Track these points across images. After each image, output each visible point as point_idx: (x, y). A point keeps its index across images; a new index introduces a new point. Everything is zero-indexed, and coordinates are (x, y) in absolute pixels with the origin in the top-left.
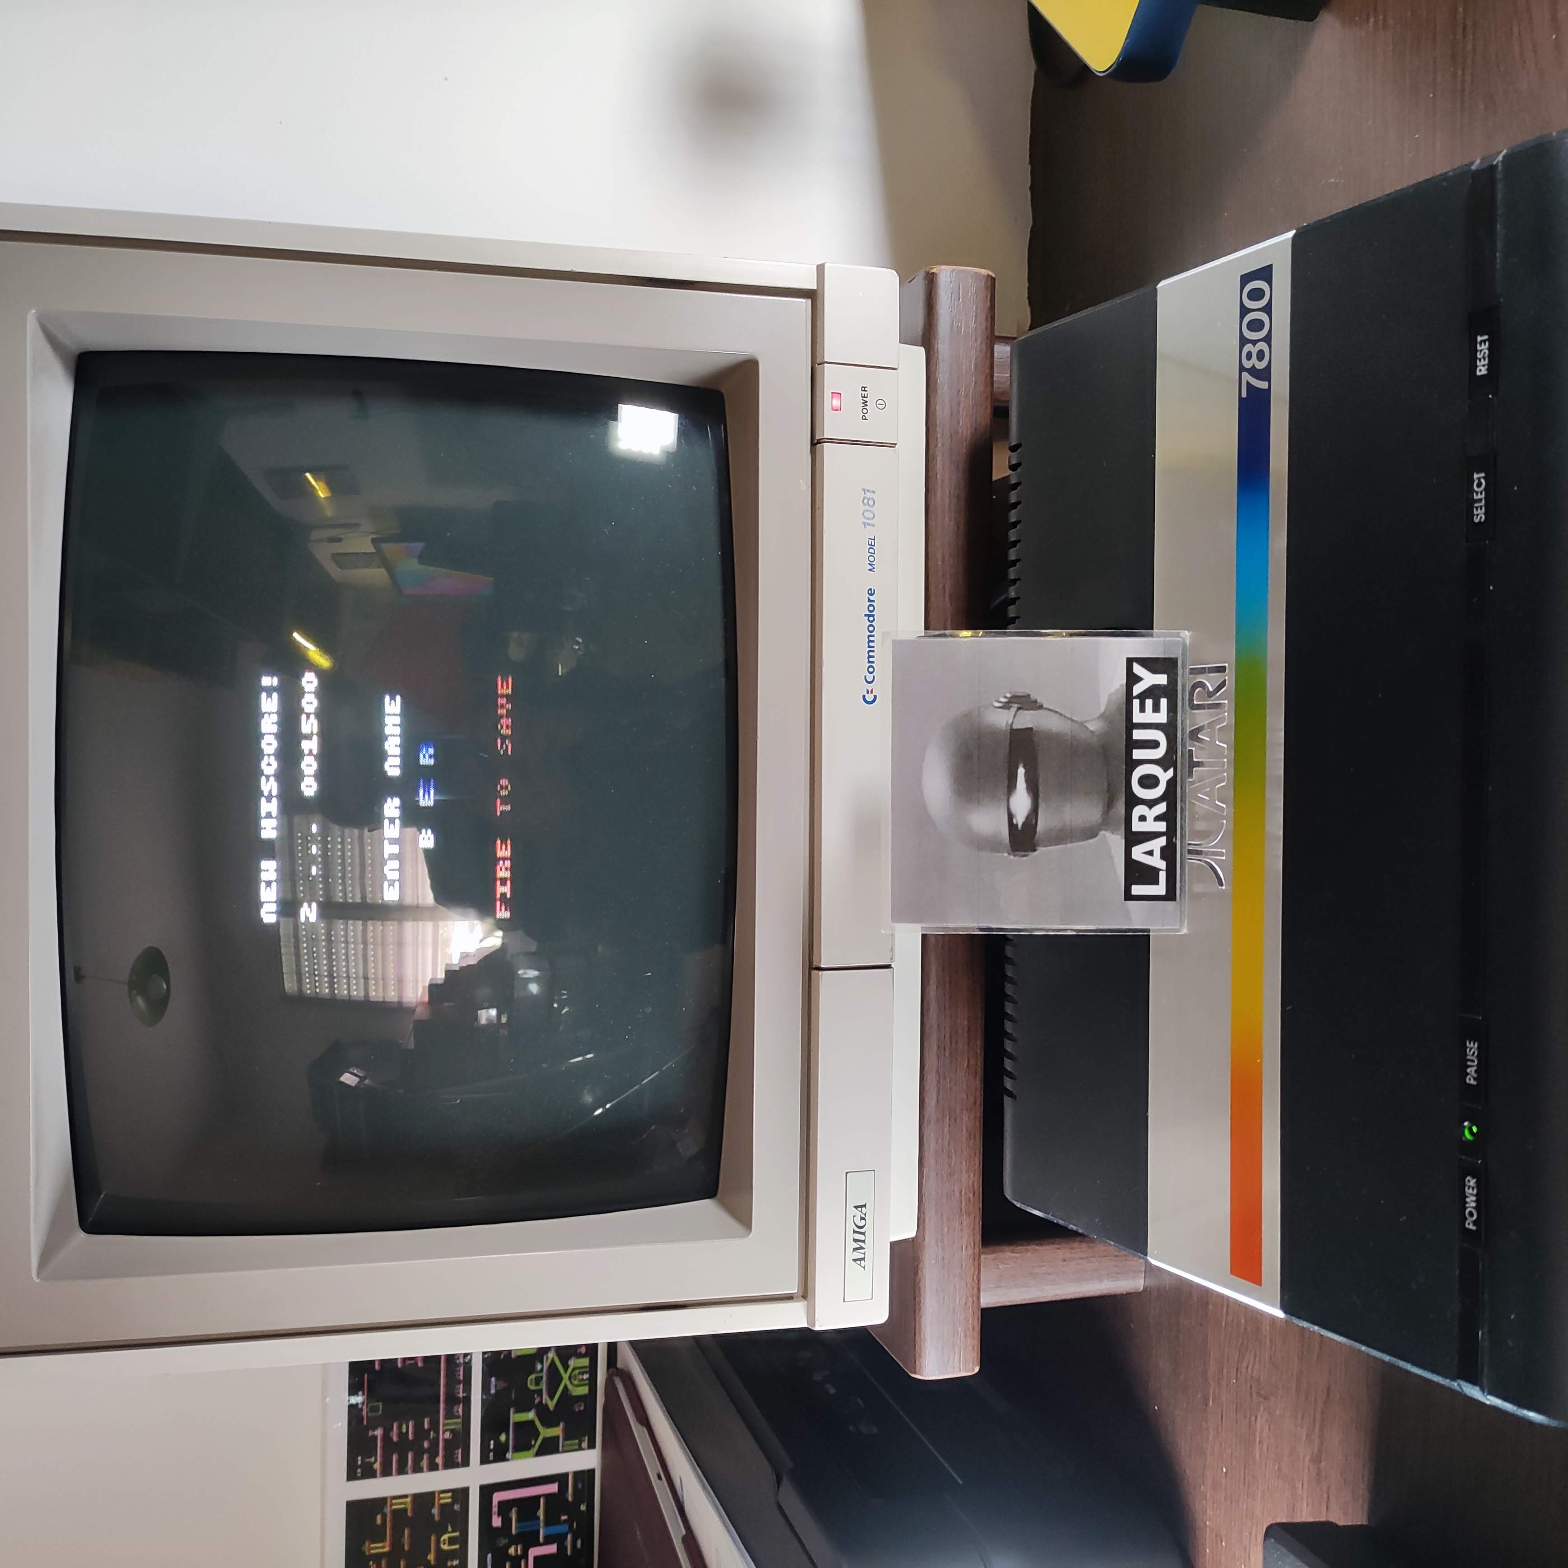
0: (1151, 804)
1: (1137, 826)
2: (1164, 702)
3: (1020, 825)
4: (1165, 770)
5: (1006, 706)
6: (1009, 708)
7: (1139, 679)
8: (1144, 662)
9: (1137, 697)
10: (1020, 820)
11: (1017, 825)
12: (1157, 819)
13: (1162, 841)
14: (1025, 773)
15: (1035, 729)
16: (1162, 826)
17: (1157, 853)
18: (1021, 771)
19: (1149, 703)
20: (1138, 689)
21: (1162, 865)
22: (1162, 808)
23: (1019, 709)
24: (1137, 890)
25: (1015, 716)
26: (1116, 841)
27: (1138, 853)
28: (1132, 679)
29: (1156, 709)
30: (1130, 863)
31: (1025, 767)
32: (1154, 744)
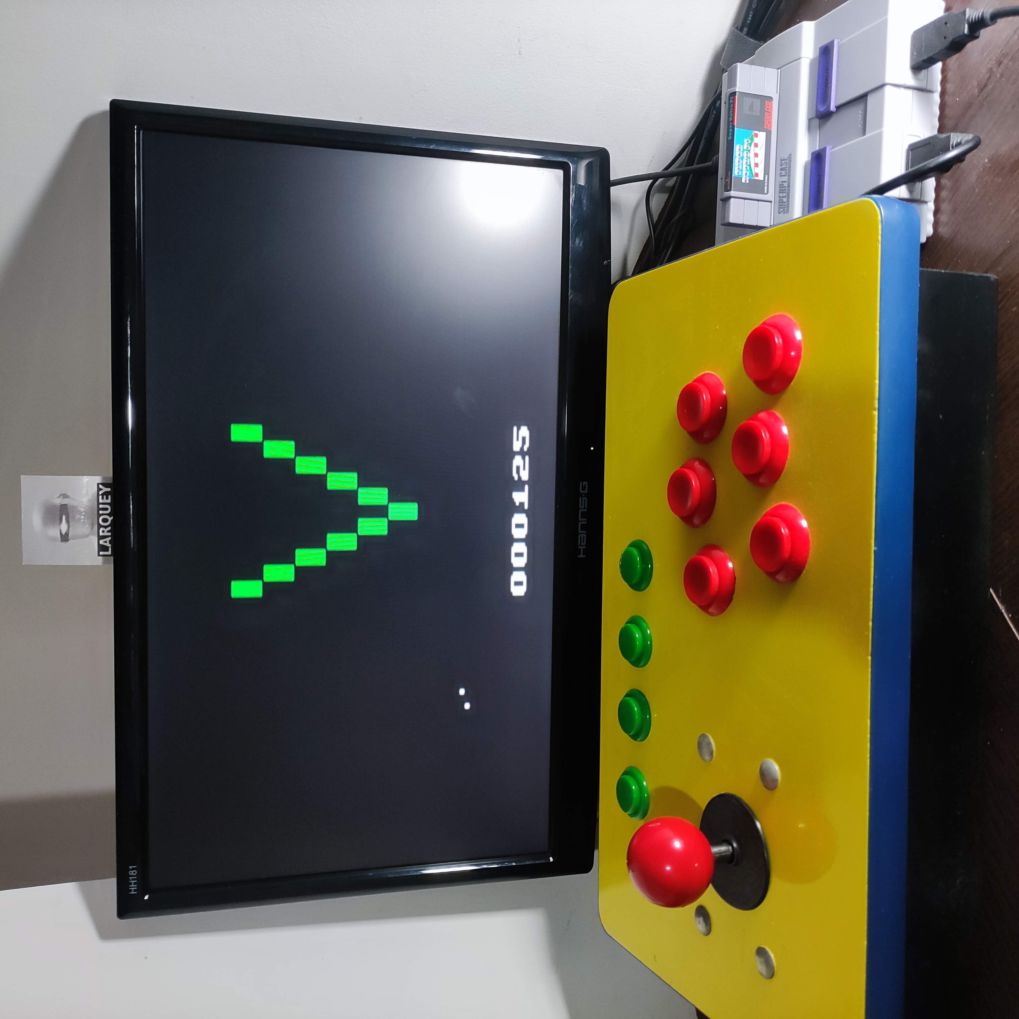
0: (106, 527)
1: (101, 534)
2: (109, 497)
3: (64, 534)
4: (110, 517)
5: (59, 497)
6: (60, 497)
7: (101, 489)
8: (102, 484)
9: (100, 495)
10: (64, 532)
11: (62, 534)
12: (108, 532)
13: (110, 538)
15: (67, 504)
16: (109, 534)
17: (108, 542)
18: (64, 517)
19: (105, 497)
20: (101, 493)
21: (110, 545)
22: (109, 528)
23: (63, 498)
24: (101, 553)
25: (62, 500)
26: (95, 539)
27: (101, 542)
28: (99, 489)
29: (107, 498)
30: (99, 545)
31: (65, 516)
32: (107, 509)
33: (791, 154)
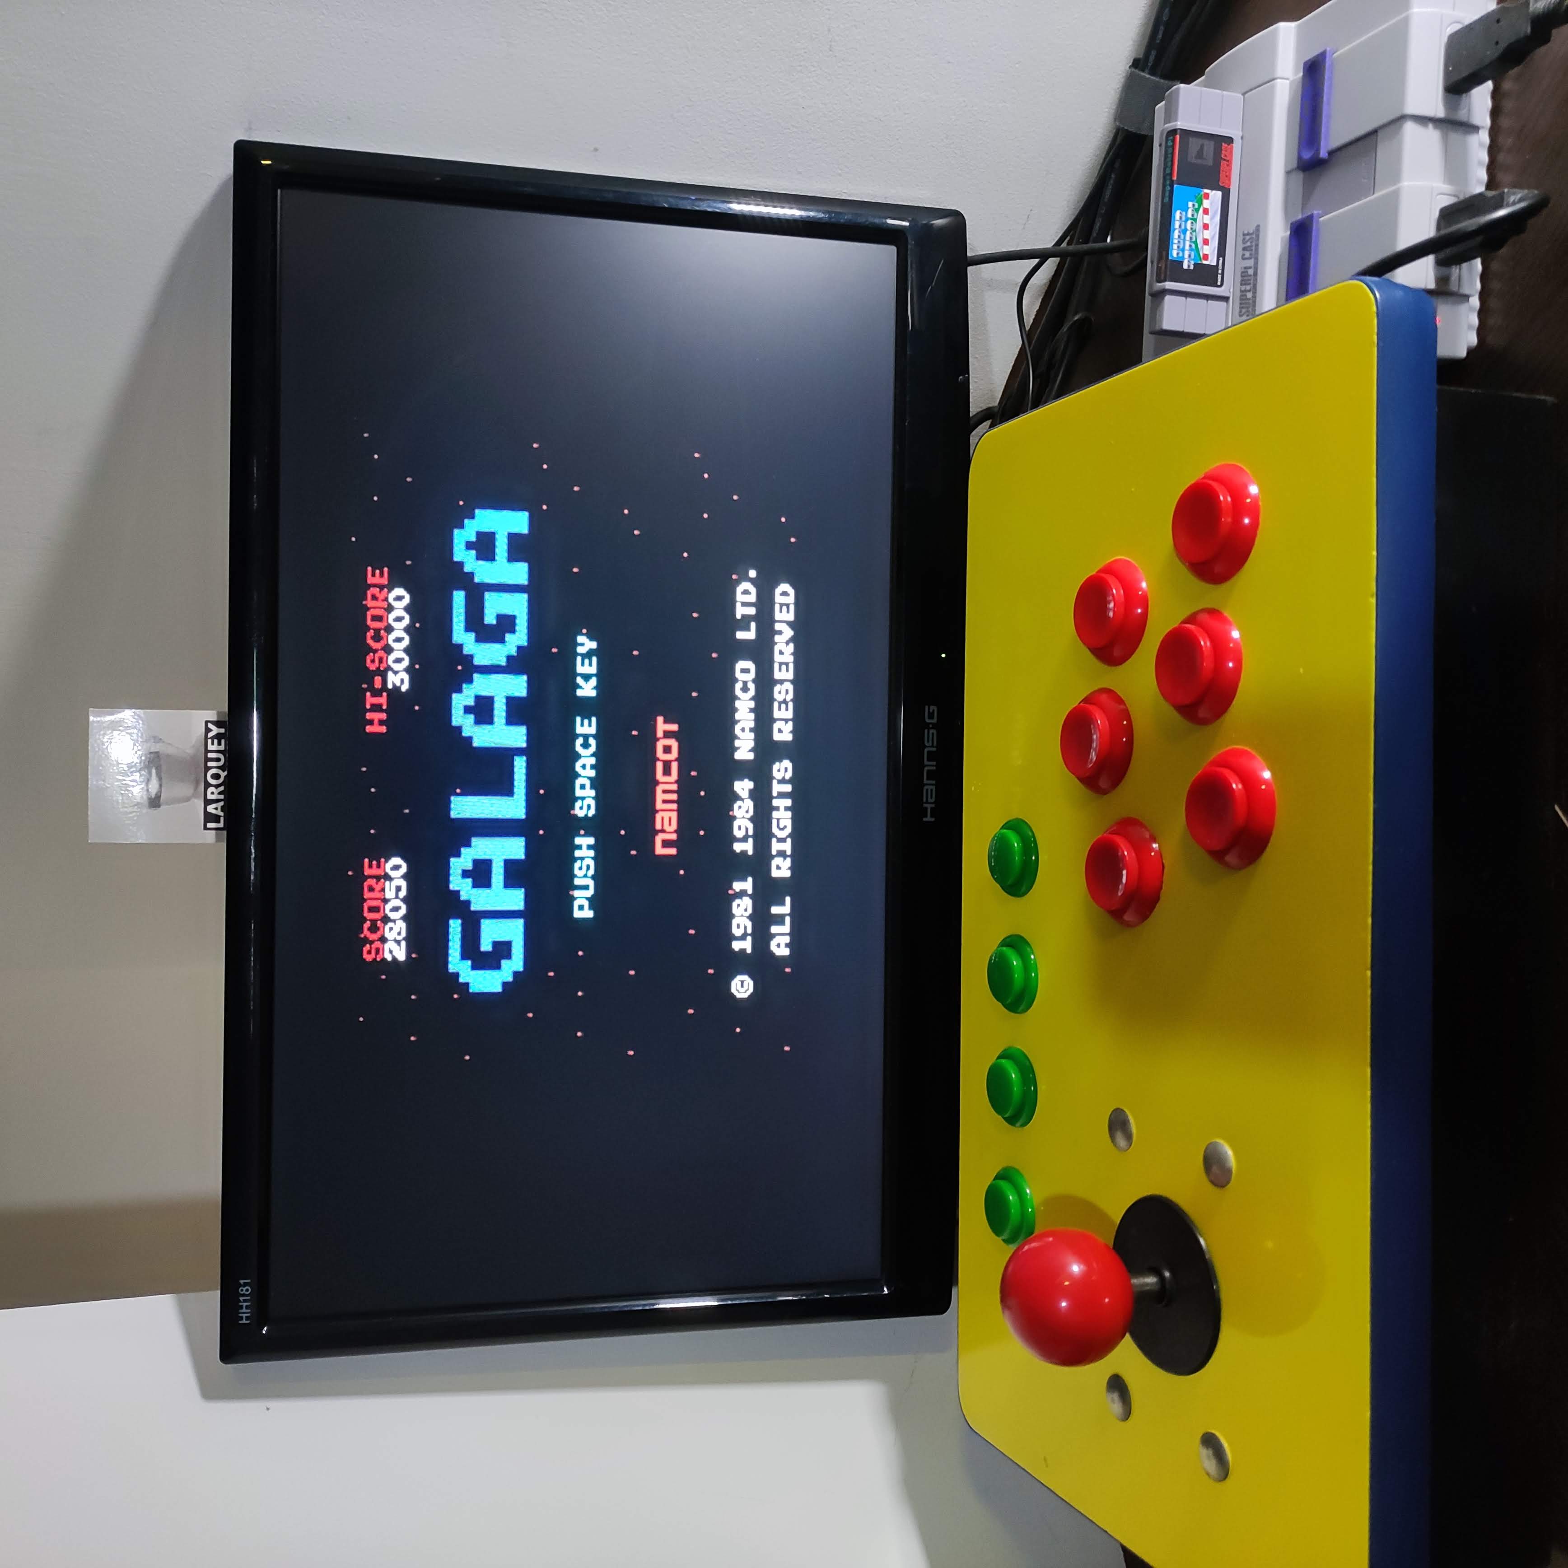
0: (217, 786)
1: (210, 797)
2: (223, 741)
3: (153, 797)
4: (224, 771)
6: (149, 742)
7: (211, 730)
8: (212, 722)
9: (210, 738)
10: (153, 794)
11: (151, 797)
12: (220, 793)
13: (222, 803)
14: (156, 772)
15: (161, 752)
16: (222, 797)
17: (219, 809)
18: (154, 771)
19: (216, 741)
20: (210, 735)
21: (222, 814)
22: (222, 788)
23: (154, 742)
24: (210, 825)
25: (152, 745)
26: (201, 803)
27: (210, 808)
28: (208, 730)
29: (219, 744)
30: (206, 813)
31: (156, 769)
32: (218, 760)
33: (1258, 226)
